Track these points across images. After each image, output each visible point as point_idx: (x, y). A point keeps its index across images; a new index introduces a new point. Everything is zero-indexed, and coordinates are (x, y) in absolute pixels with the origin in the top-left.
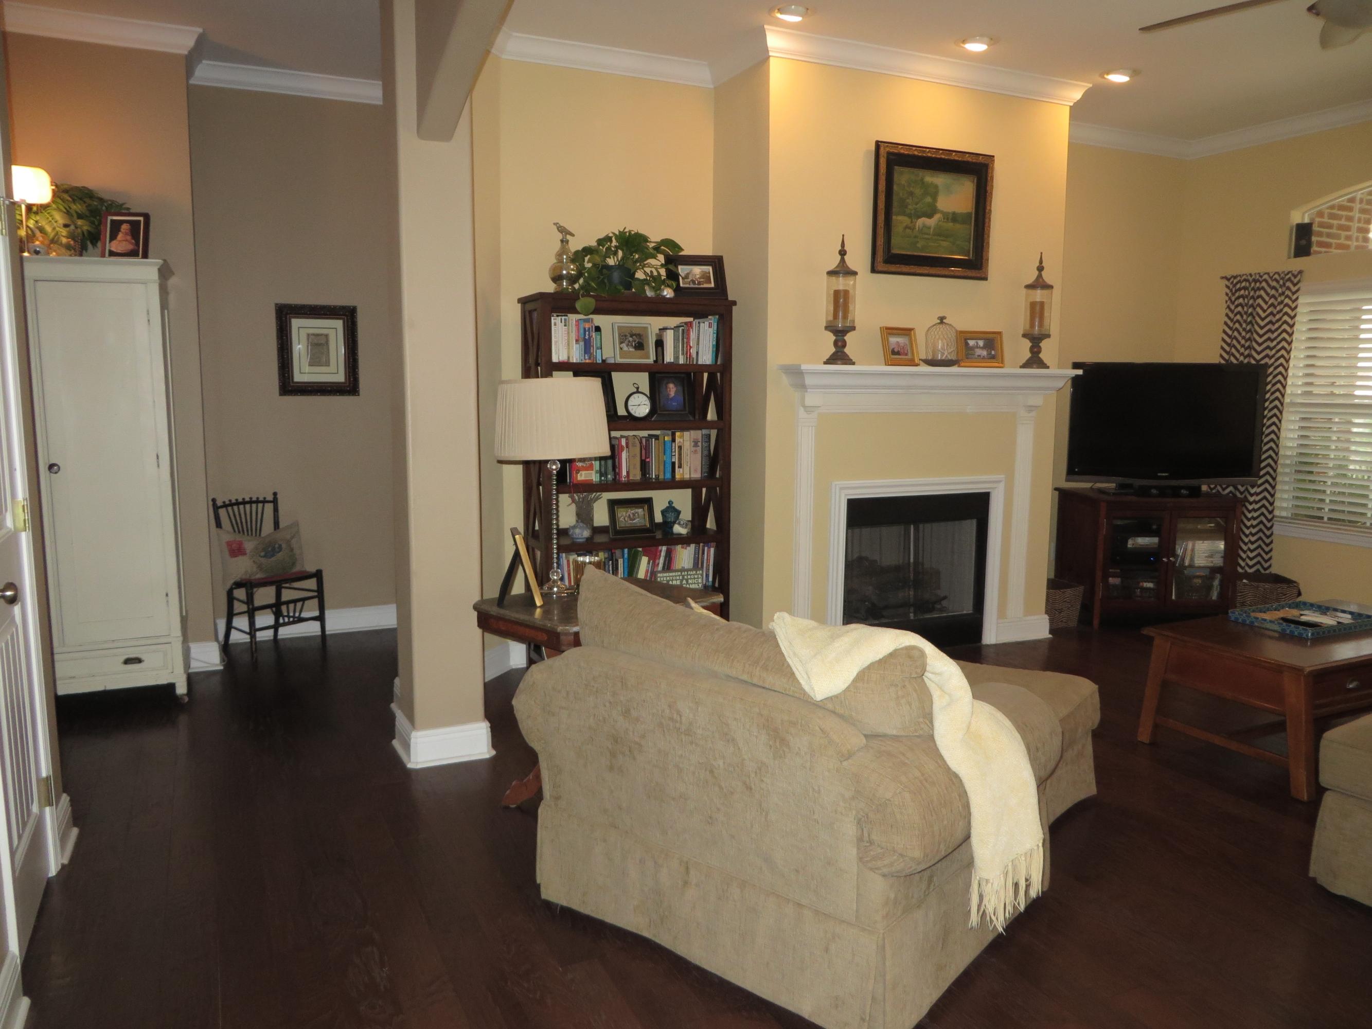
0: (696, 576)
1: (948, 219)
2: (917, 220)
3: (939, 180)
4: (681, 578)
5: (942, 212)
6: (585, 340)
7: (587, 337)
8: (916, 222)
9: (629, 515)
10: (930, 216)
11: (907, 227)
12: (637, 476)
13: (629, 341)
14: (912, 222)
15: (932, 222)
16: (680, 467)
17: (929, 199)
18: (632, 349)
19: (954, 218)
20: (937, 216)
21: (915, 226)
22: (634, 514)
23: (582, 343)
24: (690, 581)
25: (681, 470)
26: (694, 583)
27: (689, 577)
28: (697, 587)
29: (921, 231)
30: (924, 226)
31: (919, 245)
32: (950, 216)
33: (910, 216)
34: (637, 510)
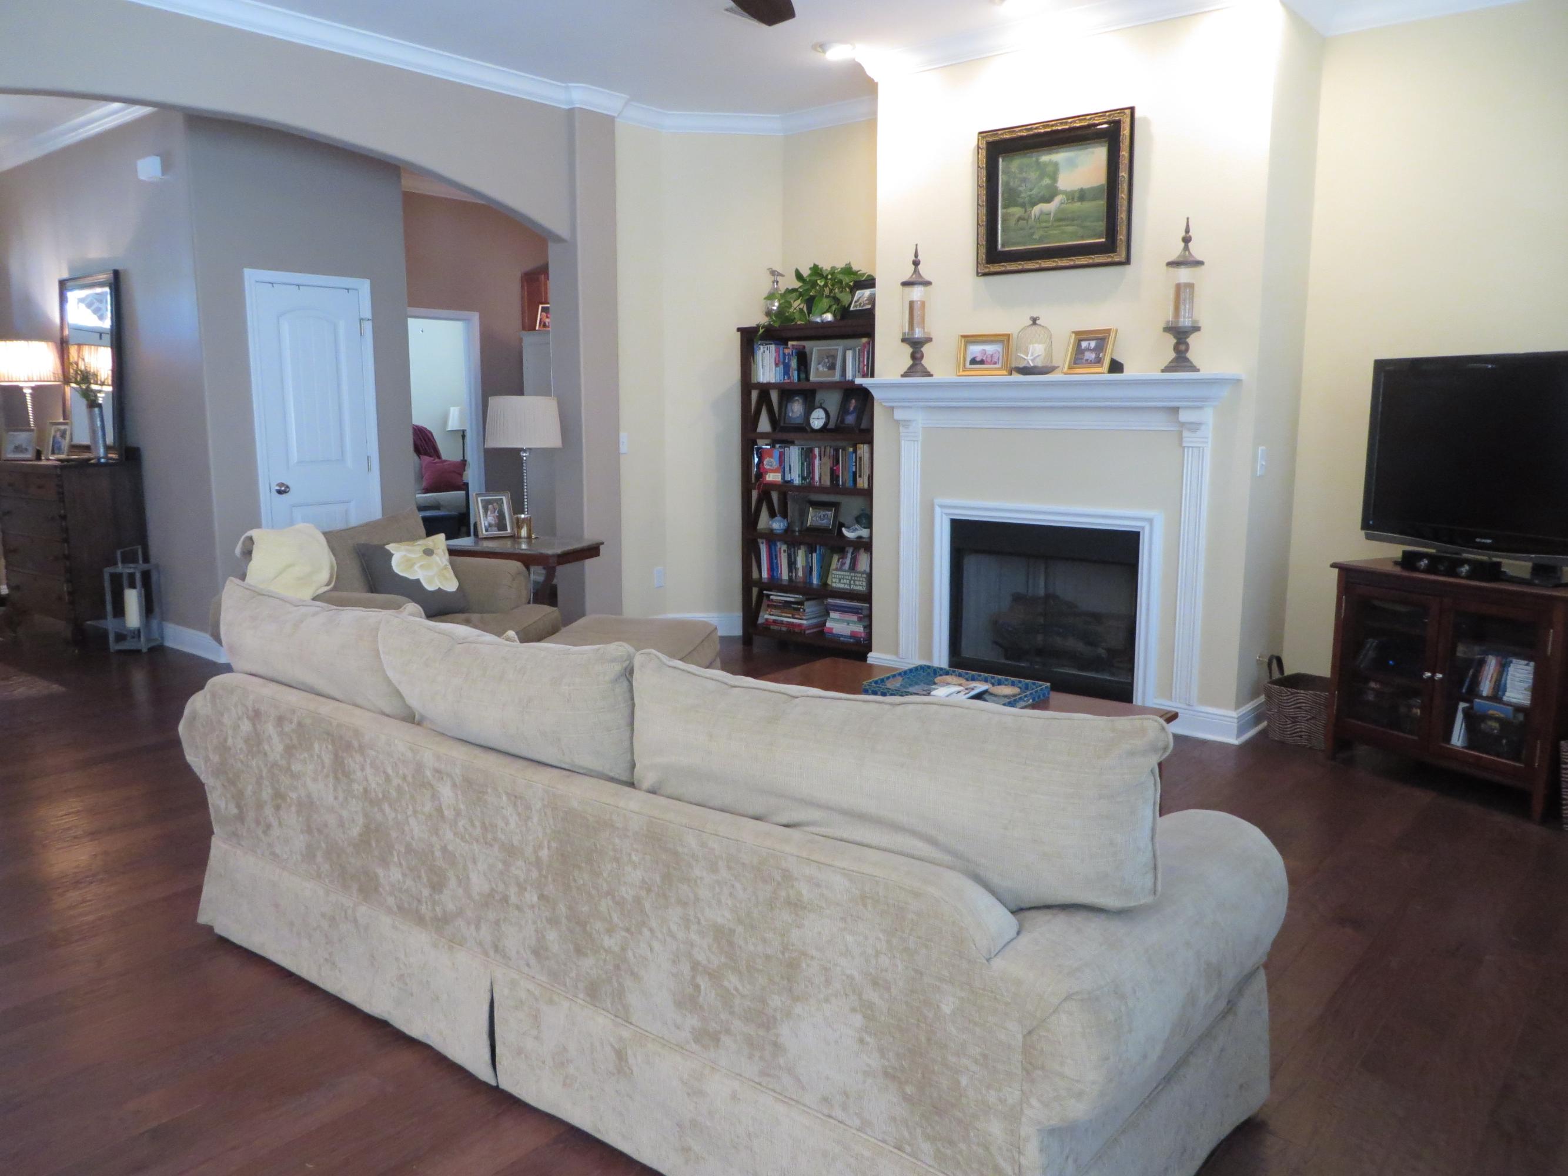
0: (861, 579)
1: (1073, 199)
2: (1033, 208)
3: (1060, 157)
4: (850, 578)
5: (1065, 193)
6: (784, 363)
7: (787, 361)
8: (1031, 211)
9: (821, 516)
10: (1049, 200)
11: (1020, 219)
12: (827, 482)
13: (825, 363)
14: (1026, 211)
15: (1051, 207)
16: (860, 476)
17: (1047, 181)
18: (826, 370)
19: (1082, 195)
20: (1057, 200)
21: (1029, 216)
22: (824, 516)
23: (782, 366)
24: (857, 583)
25: (862, 479)
26: (860, 585)
27: (856, 578)
28: (862, 589)
29: (1038, 220)
30: (1042, 213)
31: (1036, 237)
32: (1077, 195)
33: (1023, 205)
34: (827, 512)
